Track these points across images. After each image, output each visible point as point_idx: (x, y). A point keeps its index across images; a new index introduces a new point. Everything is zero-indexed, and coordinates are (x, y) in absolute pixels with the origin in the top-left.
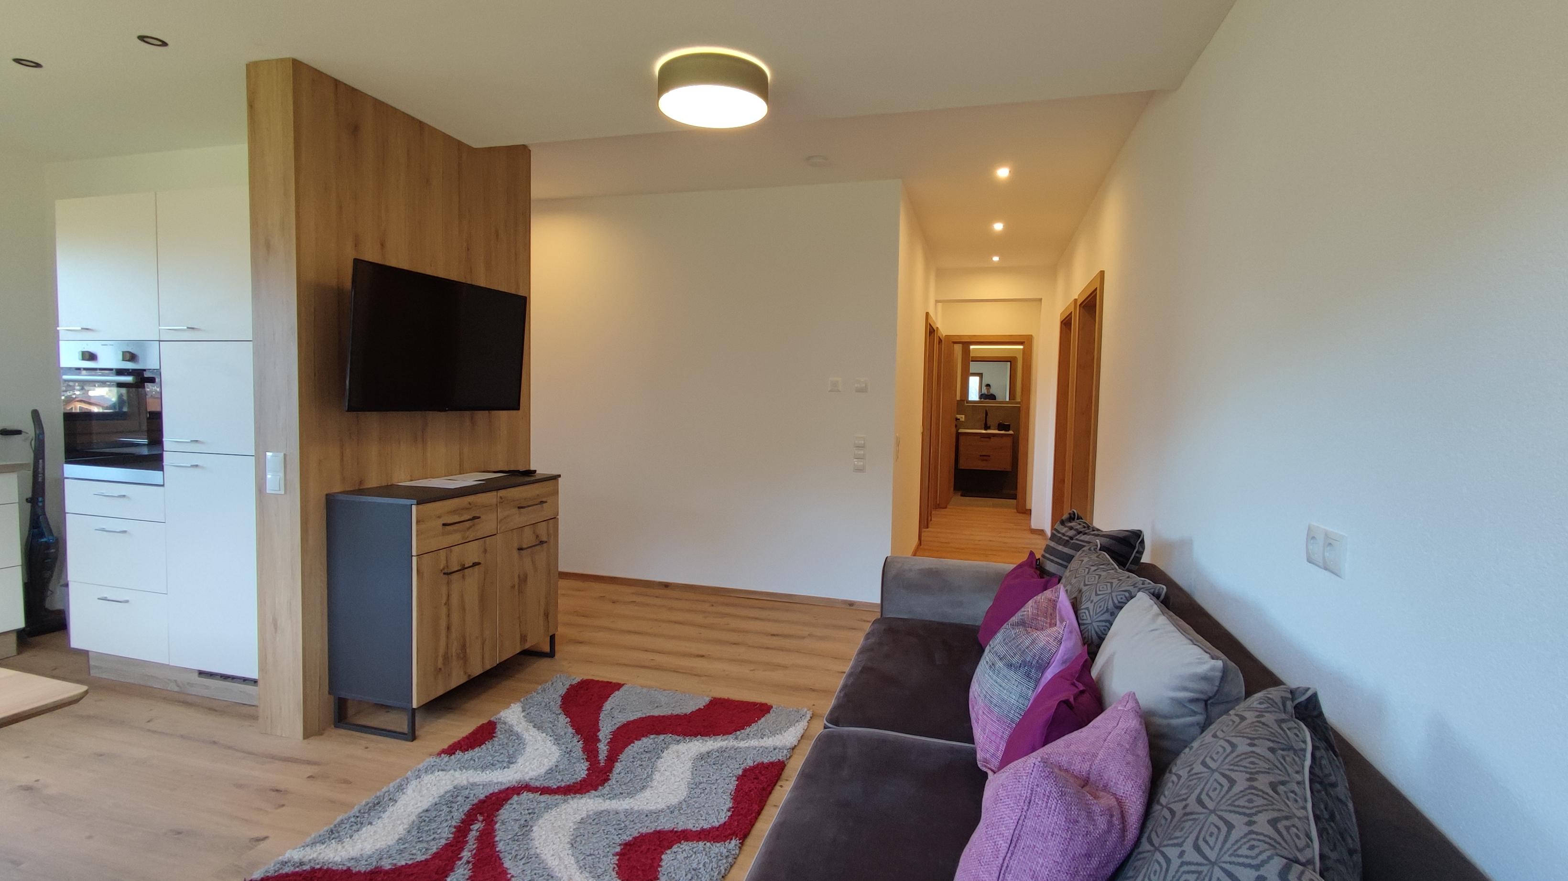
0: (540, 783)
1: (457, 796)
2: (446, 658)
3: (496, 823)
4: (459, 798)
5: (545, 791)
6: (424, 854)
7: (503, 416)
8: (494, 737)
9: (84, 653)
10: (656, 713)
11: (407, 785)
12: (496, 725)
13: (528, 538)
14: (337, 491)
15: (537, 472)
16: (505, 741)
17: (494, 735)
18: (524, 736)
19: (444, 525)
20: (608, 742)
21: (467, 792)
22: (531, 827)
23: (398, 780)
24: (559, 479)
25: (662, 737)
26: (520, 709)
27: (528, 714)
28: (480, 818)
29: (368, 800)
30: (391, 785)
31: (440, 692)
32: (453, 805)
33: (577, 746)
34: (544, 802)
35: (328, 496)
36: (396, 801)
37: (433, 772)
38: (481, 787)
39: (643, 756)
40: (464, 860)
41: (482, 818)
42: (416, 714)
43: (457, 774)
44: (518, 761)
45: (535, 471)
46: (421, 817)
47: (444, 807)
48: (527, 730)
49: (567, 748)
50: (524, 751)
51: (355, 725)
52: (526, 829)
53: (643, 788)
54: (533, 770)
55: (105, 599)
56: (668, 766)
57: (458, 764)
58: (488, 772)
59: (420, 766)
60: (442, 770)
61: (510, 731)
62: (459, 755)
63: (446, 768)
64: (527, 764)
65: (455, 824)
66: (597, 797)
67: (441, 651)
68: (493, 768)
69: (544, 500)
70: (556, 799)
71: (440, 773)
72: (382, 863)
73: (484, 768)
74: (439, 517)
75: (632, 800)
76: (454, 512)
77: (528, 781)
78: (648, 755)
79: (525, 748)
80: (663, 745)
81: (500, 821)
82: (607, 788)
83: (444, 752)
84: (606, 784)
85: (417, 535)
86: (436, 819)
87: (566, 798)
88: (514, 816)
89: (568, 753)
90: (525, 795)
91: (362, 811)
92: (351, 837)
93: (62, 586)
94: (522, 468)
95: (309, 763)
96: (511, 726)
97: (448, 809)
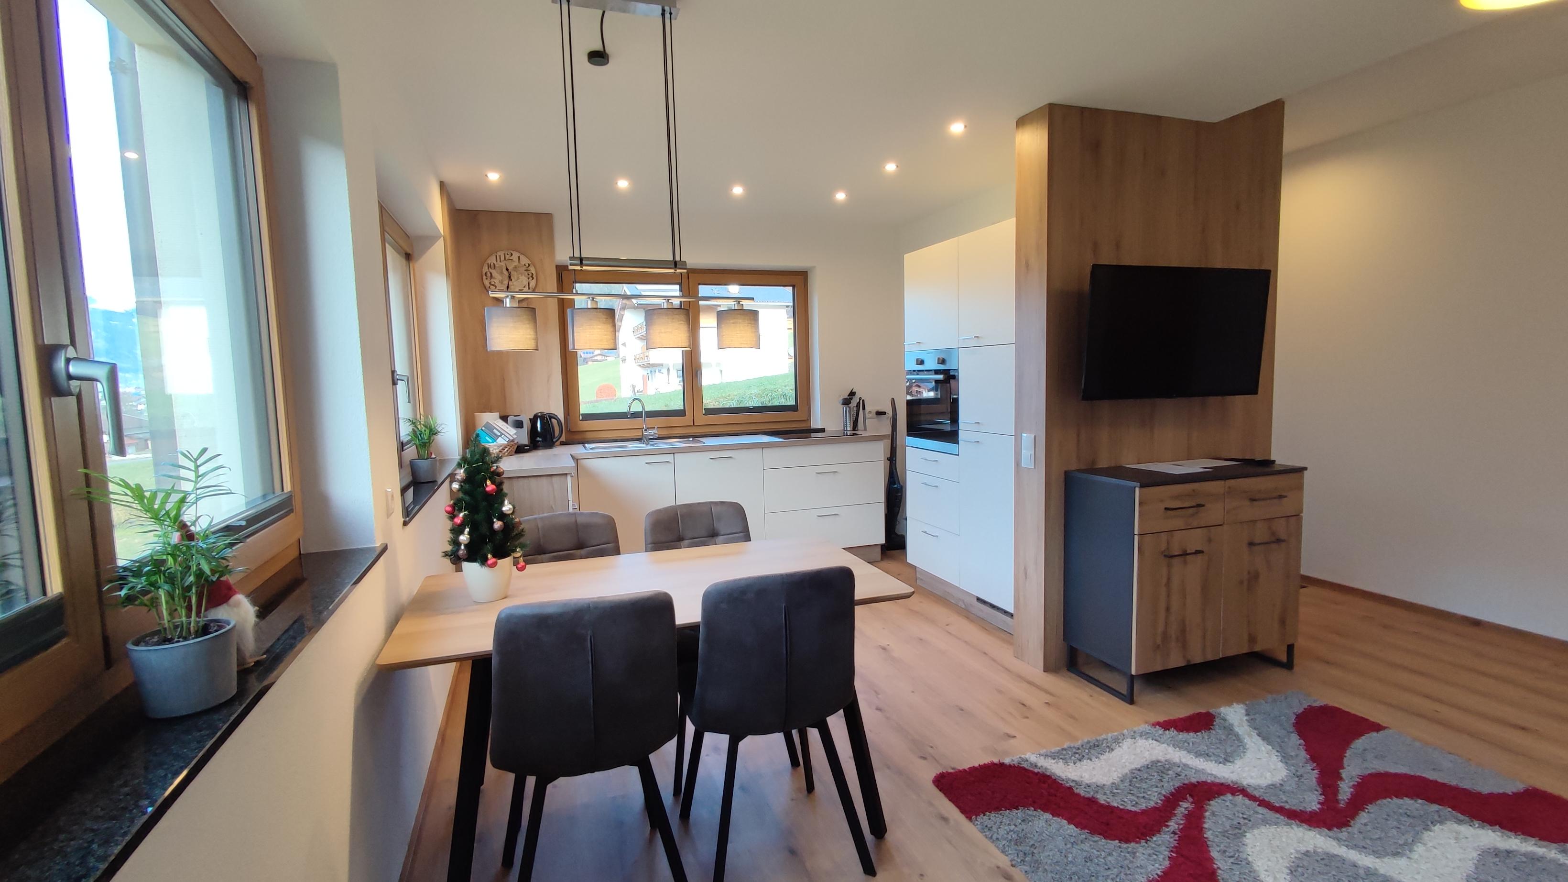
0: (1260, 794)
1: (1168, 770)
2: (1165, 636)
3: (1206, 811)
4: (1170, 772)
5: (1264, 803)
6: (1133, 806)
7: (1239, 401)
8: (1211, 729)
9: (914, 568)
10: (1431, 775)
11: (1123, 740)
12: (1215, 718)
13: (1261, 533)
14: (1073, 469)
15: (1276, 463)
16: (1223, 737)
17: (1212, 727)
18: (1245, 741)
19: (1166, 509)
20: (1354, 785)
21: (1179, 769)
22: (1245, 832)
23: (1115, 734)
24: (1305, 472)
25: (1435, 807)
26: (1244, 711)
27: (1252, 719)
28: (1191, 800)
29: (1089, 739)
30: (1110, 735)
31: (1159, 668)
32: (1164, 775)
33: (1311, 775)
34: (1262, 814)
35: (1066, 473)
36: (1113, 750)
37: (1148, 738)
38: (1194, 771)
39: (1403, 819)
40: (1171, 829)
41: (1192, 800)
42: (1135, 682)
43: (1171, 749)
44: (1236, 761)
45: (1275, 461)
46: (1134, 773)
47: (1156, 774)
48: (1250, 736)
49: (1297, 771)
50: (1244, 755)
51: (1084, 674)
52: (1237, 831)
53: (1396, 854)
54: (1252, 777)
55: (925, 532)
56: (1439, 844)
57: (1171, 740)
58: (1202, 760)
59: (1135, 729)
60: (1156, 740)
61: (1229, 730)
62: (1172, 732)
63: (1159, 740)
64: (1247, 769)
65: (1165, 793)
66: (1330, 837)
67: (1161, 629)
68: (1208, 758)
69: (1284, 494)
70: (1278, 818)
71: (1154, 742)
72: (1098, 797)
73: (1198, 754)
74: (1162, 501)
75: (1378, 860)
76: (1177, 497)
77: (1246, 786)
78: (1411, 820)
79: (1245, 752)
80: (1436, 818)
81: (1210, 811)
82: (1345, 834)
83: (1159, 724)
84: (1344, 829)
85: (1140, 516)
86: (1147, 781)
87: (1289, 821)
88: (1228, 813)
89: (1298, 777)
90: (1240, 798)
91: (1084, 747)
92: (1075, 763)
93: (904, 519)
94: (1259, 457)
95: (1047, 692)
96: (1232, 725)
97: (1159, 778)
